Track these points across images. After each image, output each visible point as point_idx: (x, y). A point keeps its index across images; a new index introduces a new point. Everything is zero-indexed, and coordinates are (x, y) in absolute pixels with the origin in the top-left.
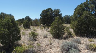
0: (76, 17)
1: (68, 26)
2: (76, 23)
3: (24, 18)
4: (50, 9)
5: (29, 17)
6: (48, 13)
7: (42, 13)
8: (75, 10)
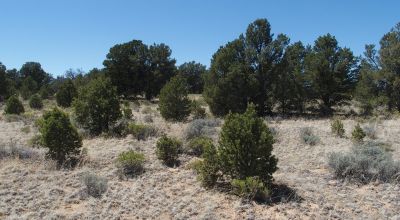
0: (216, 77)
1: (196, 97)
2: (216, 89)
3: (15, 70)
4: (137, 43)
5: (37, 66)
6: (132, 58)
7: (108, 56)
8: (214, 56)
